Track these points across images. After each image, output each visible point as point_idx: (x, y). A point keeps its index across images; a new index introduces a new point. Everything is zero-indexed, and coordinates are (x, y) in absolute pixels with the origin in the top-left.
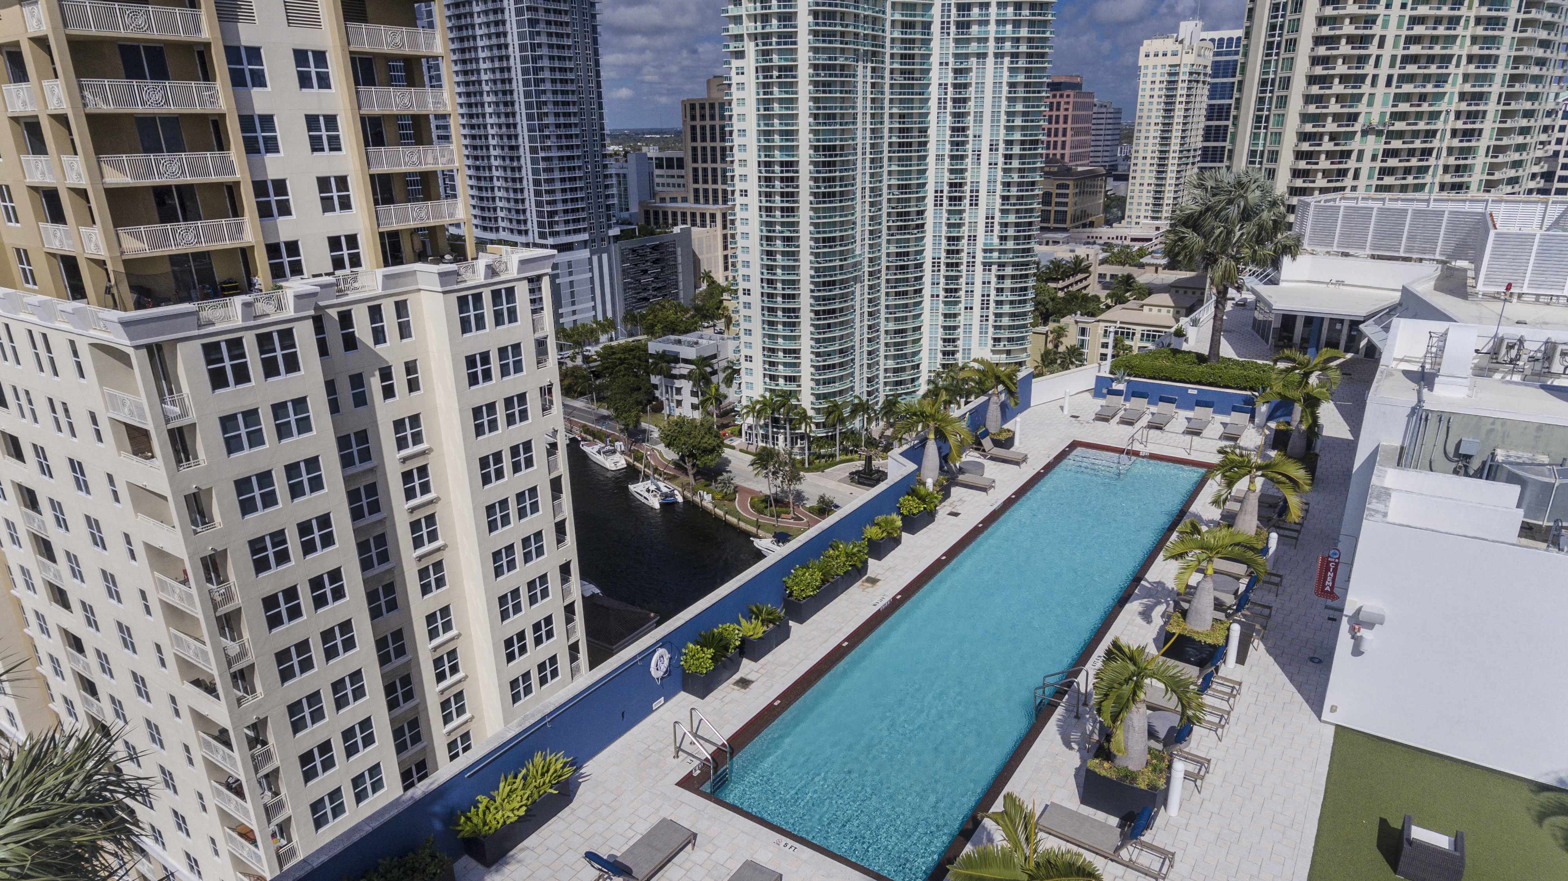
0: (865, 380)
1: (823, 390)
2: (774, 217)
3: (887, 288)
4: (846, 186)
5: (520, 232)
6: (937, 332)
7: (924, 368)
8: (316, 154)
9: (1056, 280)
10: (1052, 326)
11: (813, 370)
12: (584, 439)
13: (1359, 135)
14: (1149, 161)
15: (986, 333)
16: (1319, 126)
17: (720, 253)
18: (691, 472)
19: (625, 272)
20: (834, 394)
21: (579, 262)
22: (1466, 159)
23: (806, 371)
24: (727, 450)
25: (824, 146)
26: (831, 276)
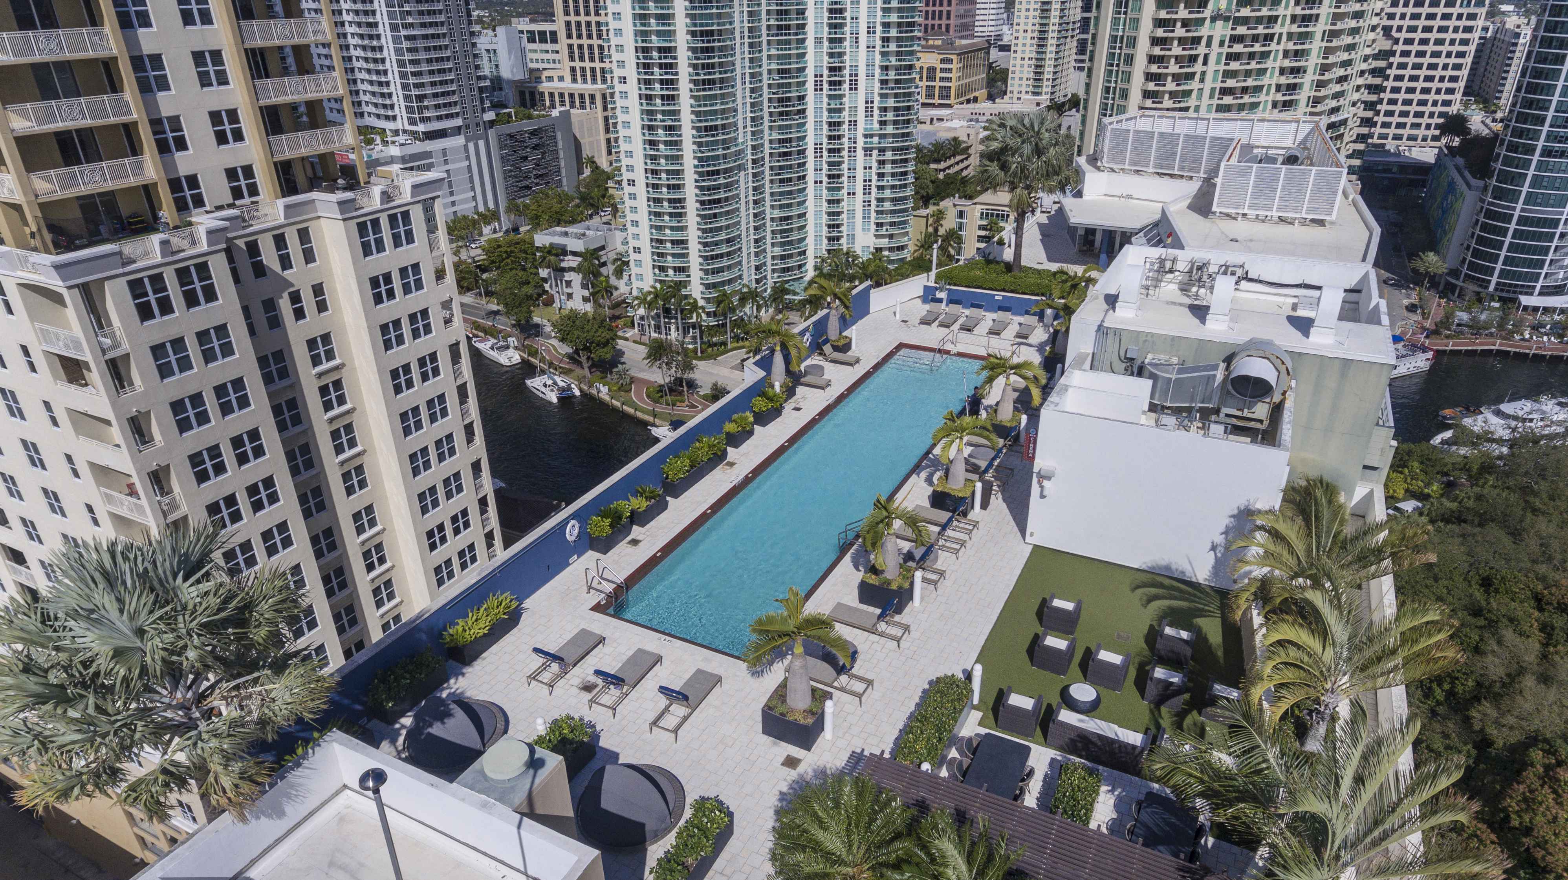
0: (753, 268)
1: (712, 279)
2: (655, 105)
3: (771, 175)
4: (725, 72)
5: (387, 118)
6: (821, 219)
7: (810, 253)
8: (205, 89)
9: (937, 161)
10: (932, 209)
11: (701, 260)
12: (477, 336)
13: (1208, 22)
14: (1029, 35)
15: (869, 218)
16: (1172, 12)
17: (602, 137)
18: (586, 365)
19: (504, 159)
20: (723, 283)
21: (454, 149)
22: (1303, 44)
23: (694, 261)
24: (620, 342)
25: (701, 31)
26: (715, 165)
